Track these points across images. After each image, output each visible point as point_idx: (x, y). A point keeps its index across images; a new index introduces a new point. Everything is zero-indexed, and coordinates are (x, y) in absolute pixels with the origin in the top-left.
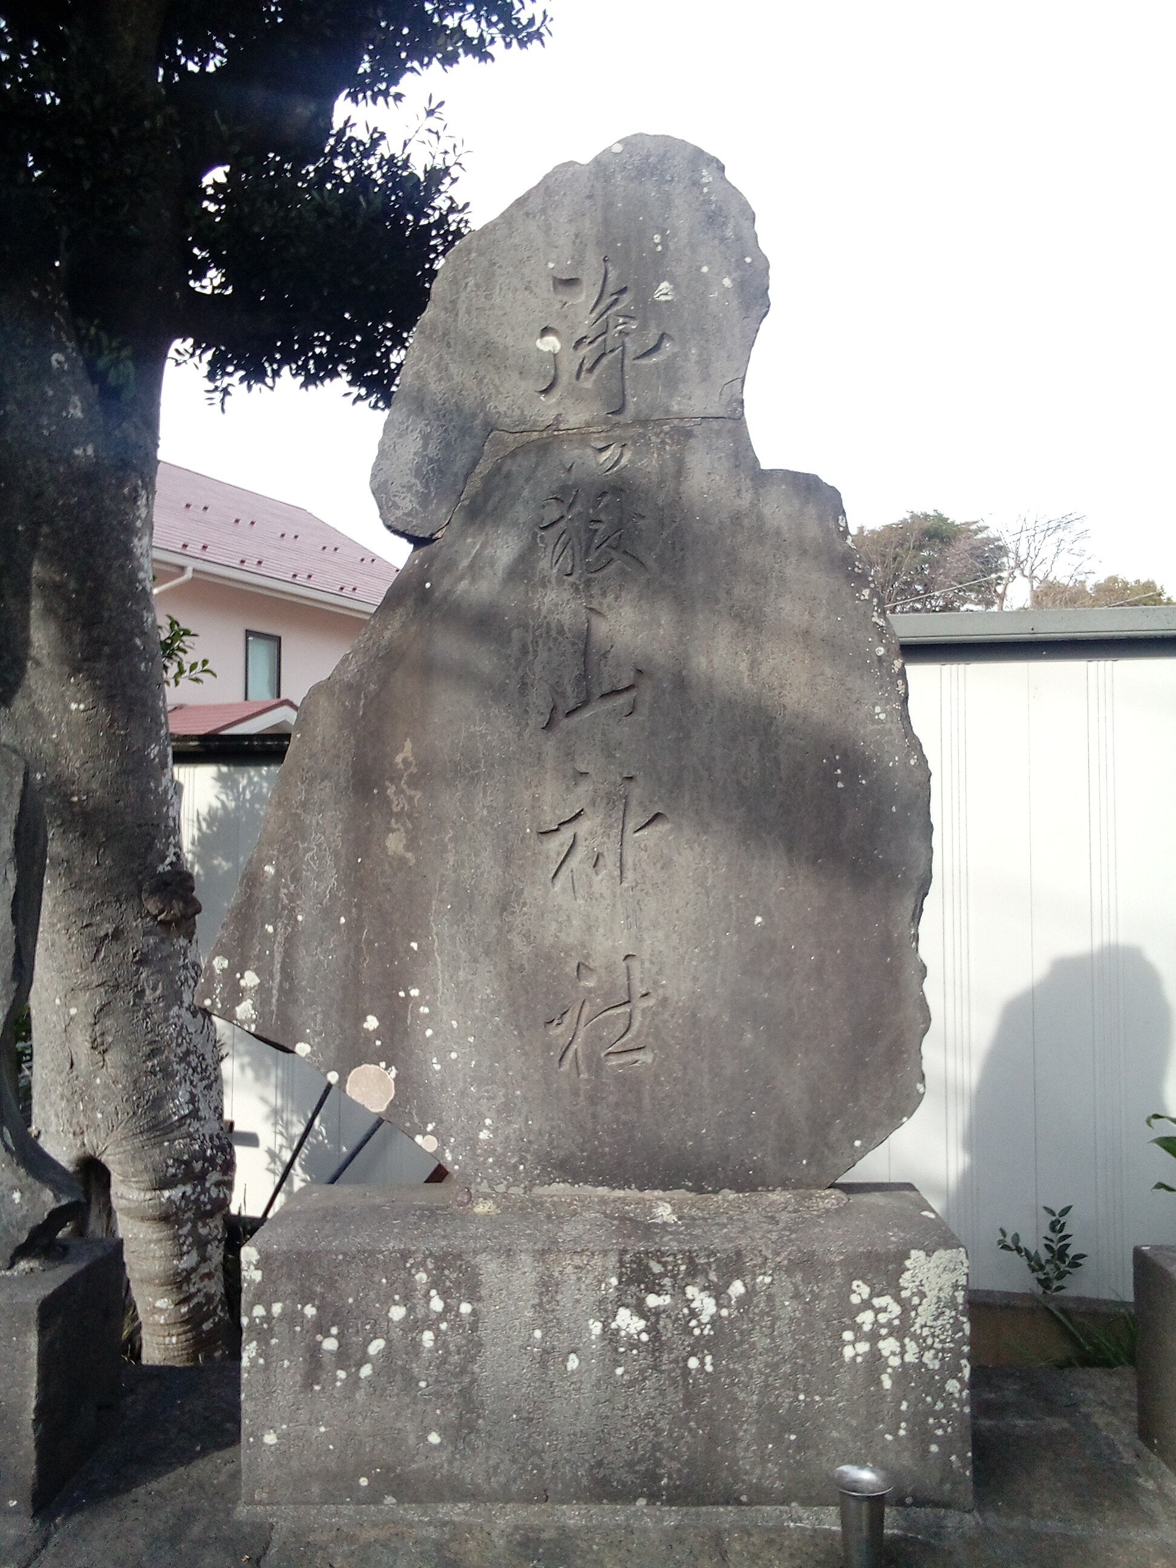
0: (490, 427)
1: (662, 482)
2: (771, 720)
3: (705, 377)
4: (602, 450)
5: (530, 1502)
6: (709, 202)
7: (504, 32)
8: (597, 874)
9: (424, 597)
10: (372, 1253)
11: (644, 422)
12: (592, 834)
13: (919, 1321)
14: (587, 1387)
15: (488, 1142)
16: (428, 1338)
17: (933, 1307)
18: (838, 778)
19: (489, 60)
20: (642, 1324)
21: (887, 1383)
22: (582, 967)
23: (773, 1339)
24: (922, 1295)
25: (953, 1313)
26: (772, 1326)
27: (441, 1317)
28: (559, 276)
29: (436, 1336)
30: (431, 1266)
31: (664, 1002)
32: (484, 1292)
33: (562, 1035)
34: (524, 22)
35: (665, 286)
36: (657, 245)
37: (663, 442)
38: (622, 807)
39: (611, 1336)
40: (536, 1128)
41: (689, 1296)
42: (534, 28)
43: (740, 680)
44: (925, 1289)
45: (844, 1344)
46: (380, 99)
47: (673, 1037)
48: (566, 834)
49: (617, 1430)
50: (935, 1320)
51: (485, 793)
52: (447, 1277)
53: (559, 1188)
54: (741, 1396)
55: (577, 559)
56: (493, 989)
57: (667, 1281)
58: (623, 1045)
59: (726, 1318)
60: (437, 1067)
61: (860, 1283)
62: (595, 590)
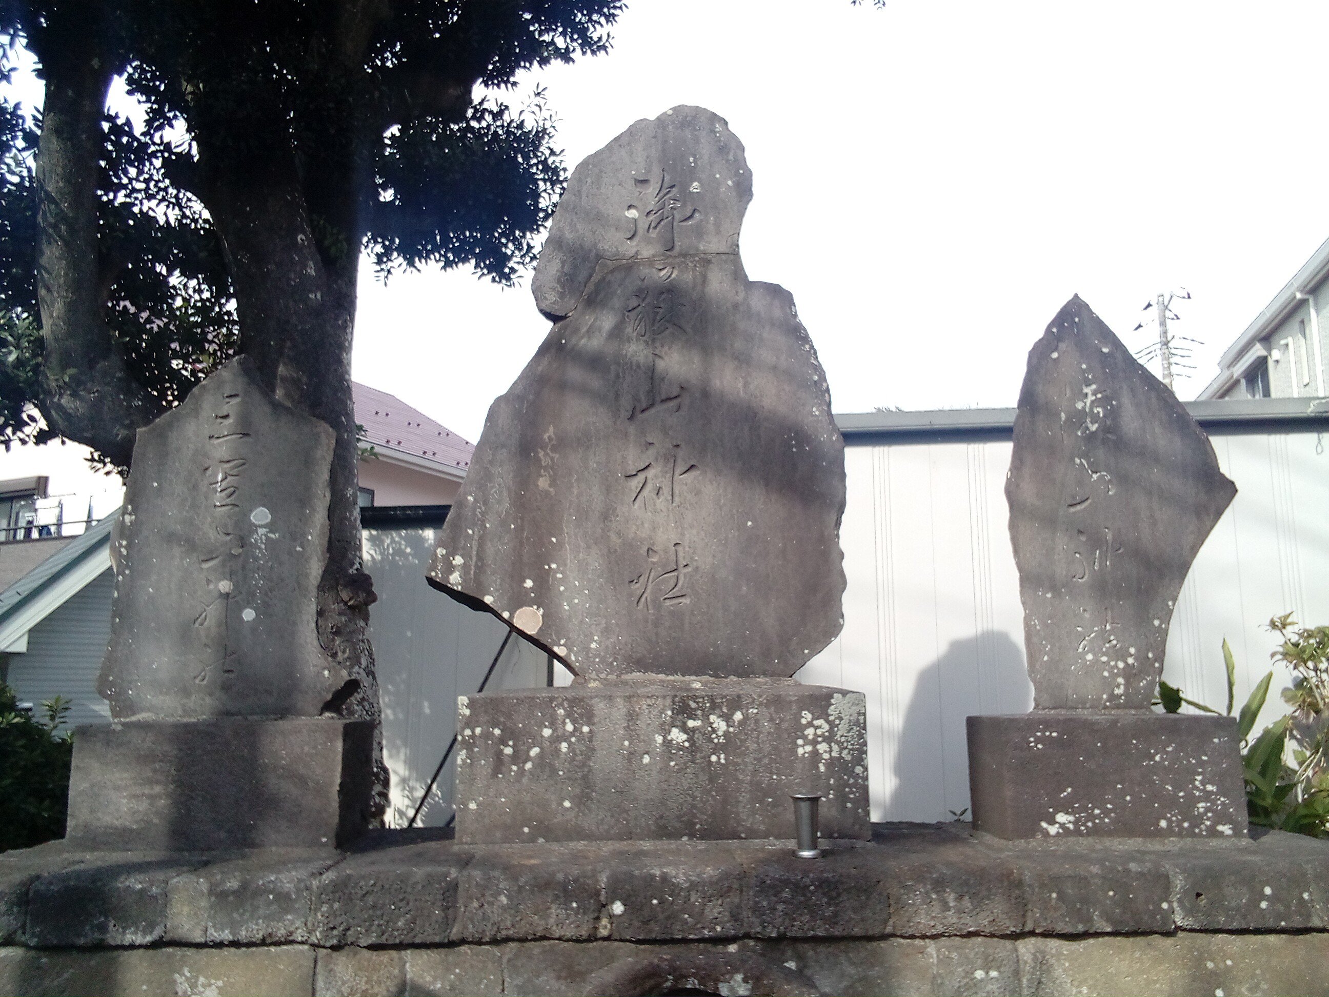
0: (599, 257)
1: (694, 287)
2: (755, 414)
3: (718, 232)
4: (661, 270)
5: (622, 839)
6: (720, 141)
7: (582, 46)
8: (659, 498)
9: (561, 348)
10: (533, 698)
11: (684, 255)
12: (656, 476)
13: (839, 733)
14: (654, 773)
15: (596, 650)
16: (564, 746)
17: (847, 726)
18: (793, 446)
19: (571, 63)
20: (685, 737)
21: (822, 768)
22: (650, 551)
23: (758, 745)
24: (841, 719)
25: (858, 729)
26: (758, 738)
27: (572, 734)
28: (638, 178)
29: (569, 745)
30: (566, 705)
31: (697, 569)
32: (596, 720)
33: (638, 588)
34: (596, 39)
35: (695, 184)
36: (691, 163)
37: (695, 266)
38: (673, 461)
39: (667, 743)
40: (623, 641)
41: (712, 721)
42: (601, 44)
43: (739, 392)
44: (842, 715)
45: (798, 746)
46: (503, 85)
47: (702, 589)
48: (641, 477)
49: (671, 798)
50: (848, 732)
51: (595, 454)
52: (575, 712)
53: (637, 675)
54: (741, 777)
55: (648, 328)
56: (599, 564)
57: (699, 712)
58: (673, 593)
59: (732, 733)
60: (567, 608)
61: (806, 712)
62: (658, 344)
